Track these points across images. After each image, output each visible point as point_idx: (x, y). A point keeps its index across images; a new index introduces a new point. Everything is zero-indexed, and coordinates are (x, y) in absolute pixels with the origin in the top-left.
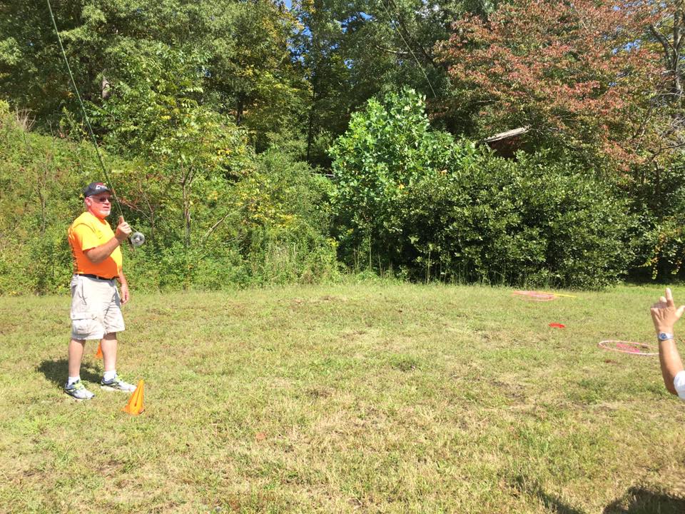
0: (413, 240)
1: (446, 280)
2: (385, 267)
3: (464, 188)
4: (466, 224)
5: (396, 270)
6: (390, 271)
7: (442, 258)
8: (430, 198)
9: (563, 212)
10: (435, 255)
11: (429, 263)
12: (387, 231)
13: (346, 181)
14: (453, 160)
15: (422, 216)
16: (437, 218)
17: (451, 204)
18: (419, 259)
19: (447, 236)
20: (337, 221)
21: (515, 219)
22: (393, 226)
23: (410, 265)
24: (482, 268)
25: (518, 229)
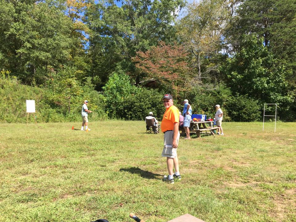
0: (126, 111)
1: (134, 120)
2: (119, 118)
3: (138, 99)
4: (138, 107)
5: (122, 118)
6: (120, 119)
7: (133, 115)
8: (130, 101)
9: (161, 104)
10: (131, 115)
11: (129, 117)
12: (119, 109)
13: (109, 97)
14: (135, 91)
15: (127, 105)
16: (131, 106)
17: (135, 102)
18: (127, 115)
19: (134, 110)
20: (106, 107)
21: (150, 106)
22: (121, 107)
23: (125, 117)
24: (142, 117)
25: (151, 108)
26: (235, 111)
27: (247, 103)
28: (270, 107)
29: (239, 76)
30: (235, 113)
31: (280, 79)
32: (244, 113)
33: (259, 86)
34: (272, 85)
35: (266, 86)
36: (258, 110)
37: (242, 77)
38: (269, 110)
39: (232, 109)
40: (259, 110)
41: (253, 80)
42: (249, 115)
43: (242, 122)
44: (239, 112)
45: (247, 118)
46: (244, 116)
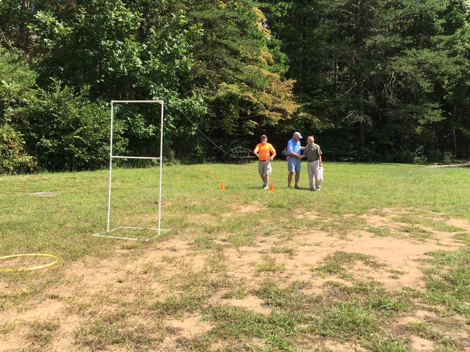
26: (47, 137)
27: (85, 111)
28: (151, 126)
29: (61, 27)
30: (47, 143)
31: (175, 49)
32: (78, 144)
33: (120, 63)
34: (155, 63)
35: (140, 66)
36: (120, 133)
37: (69, 29)
38: (149, 136)
39: (38, 132)
40: (122, 136)
41: (103, 43)
42: (92, 149)
43: (71, 171)
44: (60, 139)
45: (87, 159)
46: (79, 153)
